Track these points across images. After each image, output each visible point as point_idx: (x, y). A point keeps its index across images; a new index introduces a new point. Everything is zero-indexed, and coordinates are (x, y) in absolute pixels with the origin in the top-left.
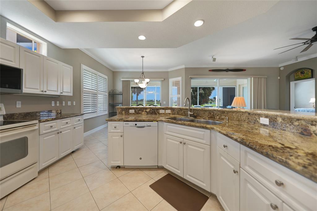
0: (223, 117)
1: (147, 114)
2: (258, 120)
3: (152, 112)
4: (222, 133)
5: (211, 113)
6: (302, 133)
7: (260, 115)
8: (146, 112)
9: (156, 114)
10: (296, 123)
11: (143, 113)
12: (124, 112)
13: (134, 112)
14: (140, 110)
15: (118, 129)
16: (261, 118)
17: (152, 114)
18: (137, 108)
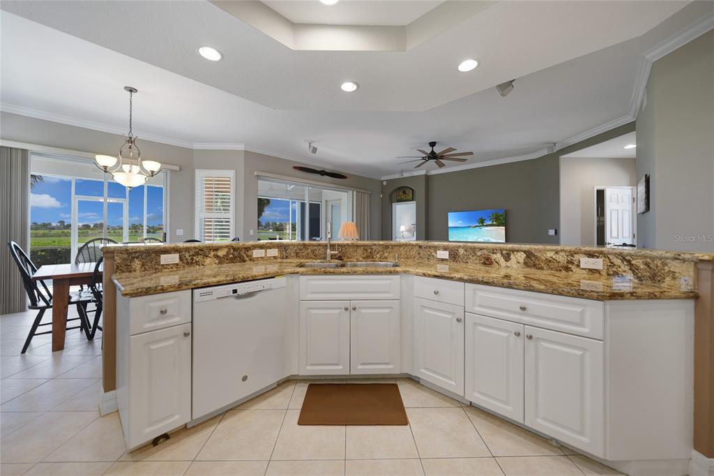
0: (386, 255)
1: (220, 263)
2: (433, 254)
3: (235, 257)
4: (429, 276)
5: (367, 250)
6: (484, 264)
7: (436, 248)
8: (217, 257)
9: (244, 261)
10: (479, 253)
11: (208, 261)
12: (137, 264)
13: (177, 261)
14: (197, 254)
15: (173, 316)
16: (438, 252)
17: (233, 260)
18: (187, 249)
